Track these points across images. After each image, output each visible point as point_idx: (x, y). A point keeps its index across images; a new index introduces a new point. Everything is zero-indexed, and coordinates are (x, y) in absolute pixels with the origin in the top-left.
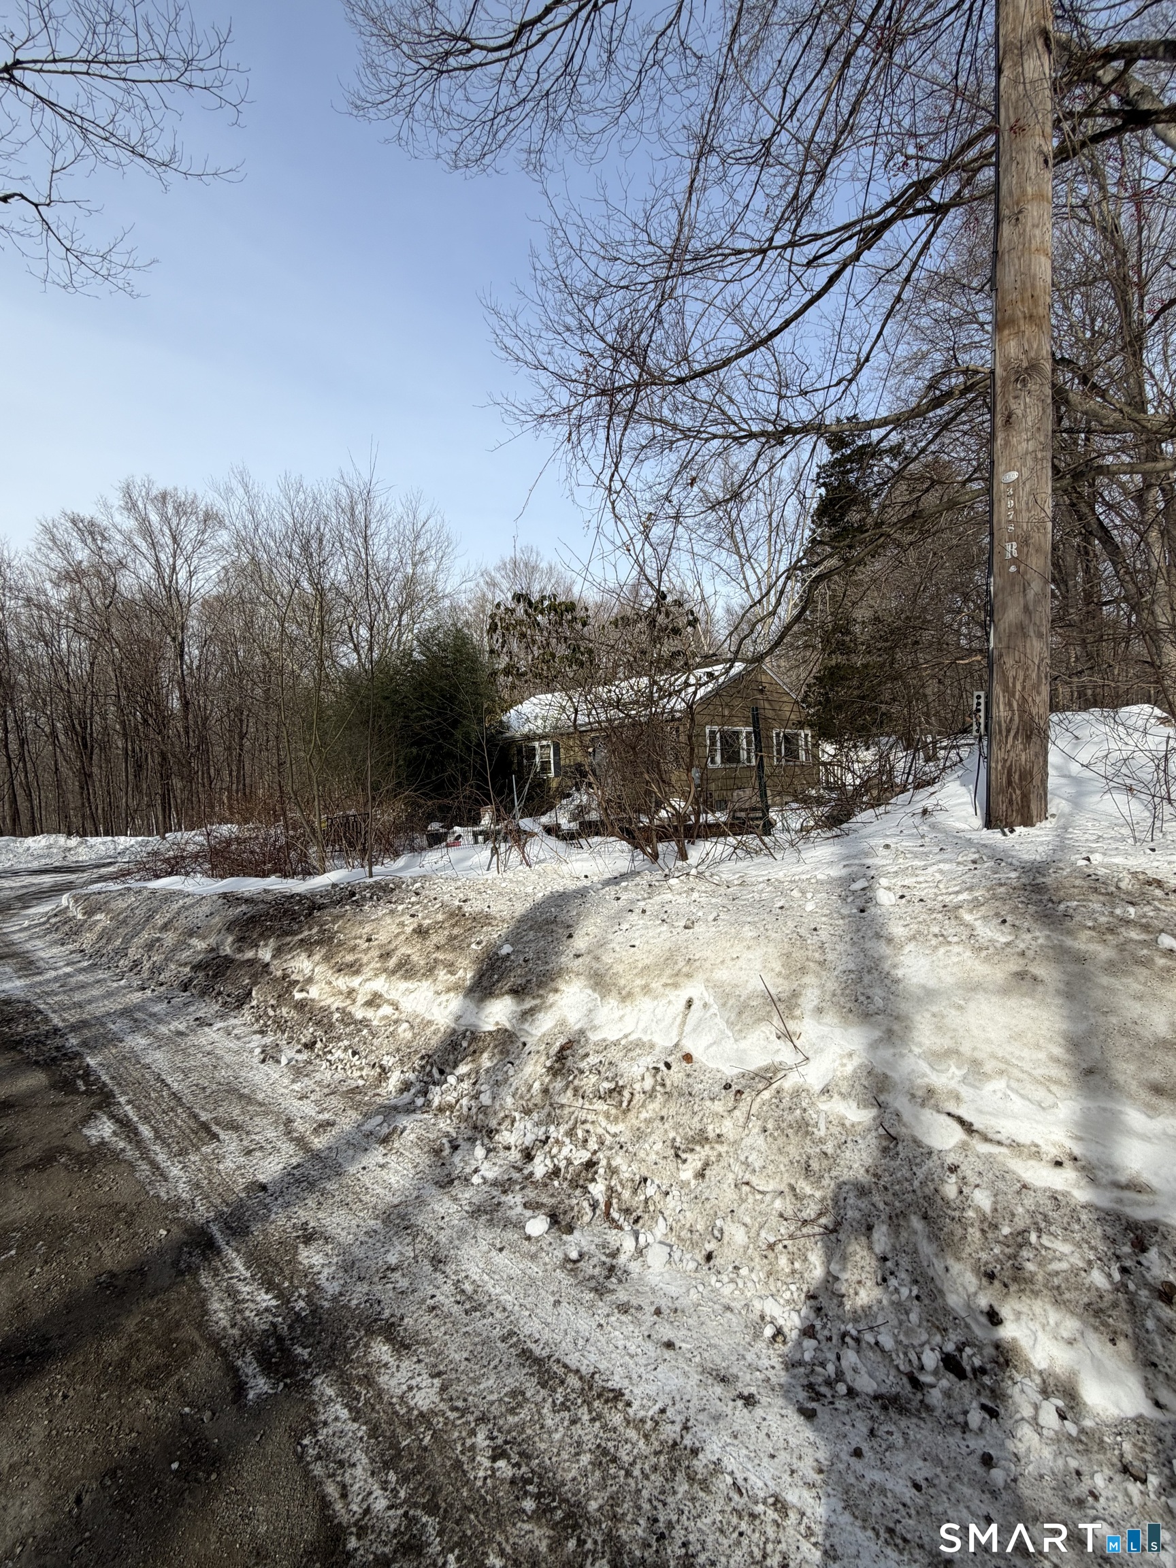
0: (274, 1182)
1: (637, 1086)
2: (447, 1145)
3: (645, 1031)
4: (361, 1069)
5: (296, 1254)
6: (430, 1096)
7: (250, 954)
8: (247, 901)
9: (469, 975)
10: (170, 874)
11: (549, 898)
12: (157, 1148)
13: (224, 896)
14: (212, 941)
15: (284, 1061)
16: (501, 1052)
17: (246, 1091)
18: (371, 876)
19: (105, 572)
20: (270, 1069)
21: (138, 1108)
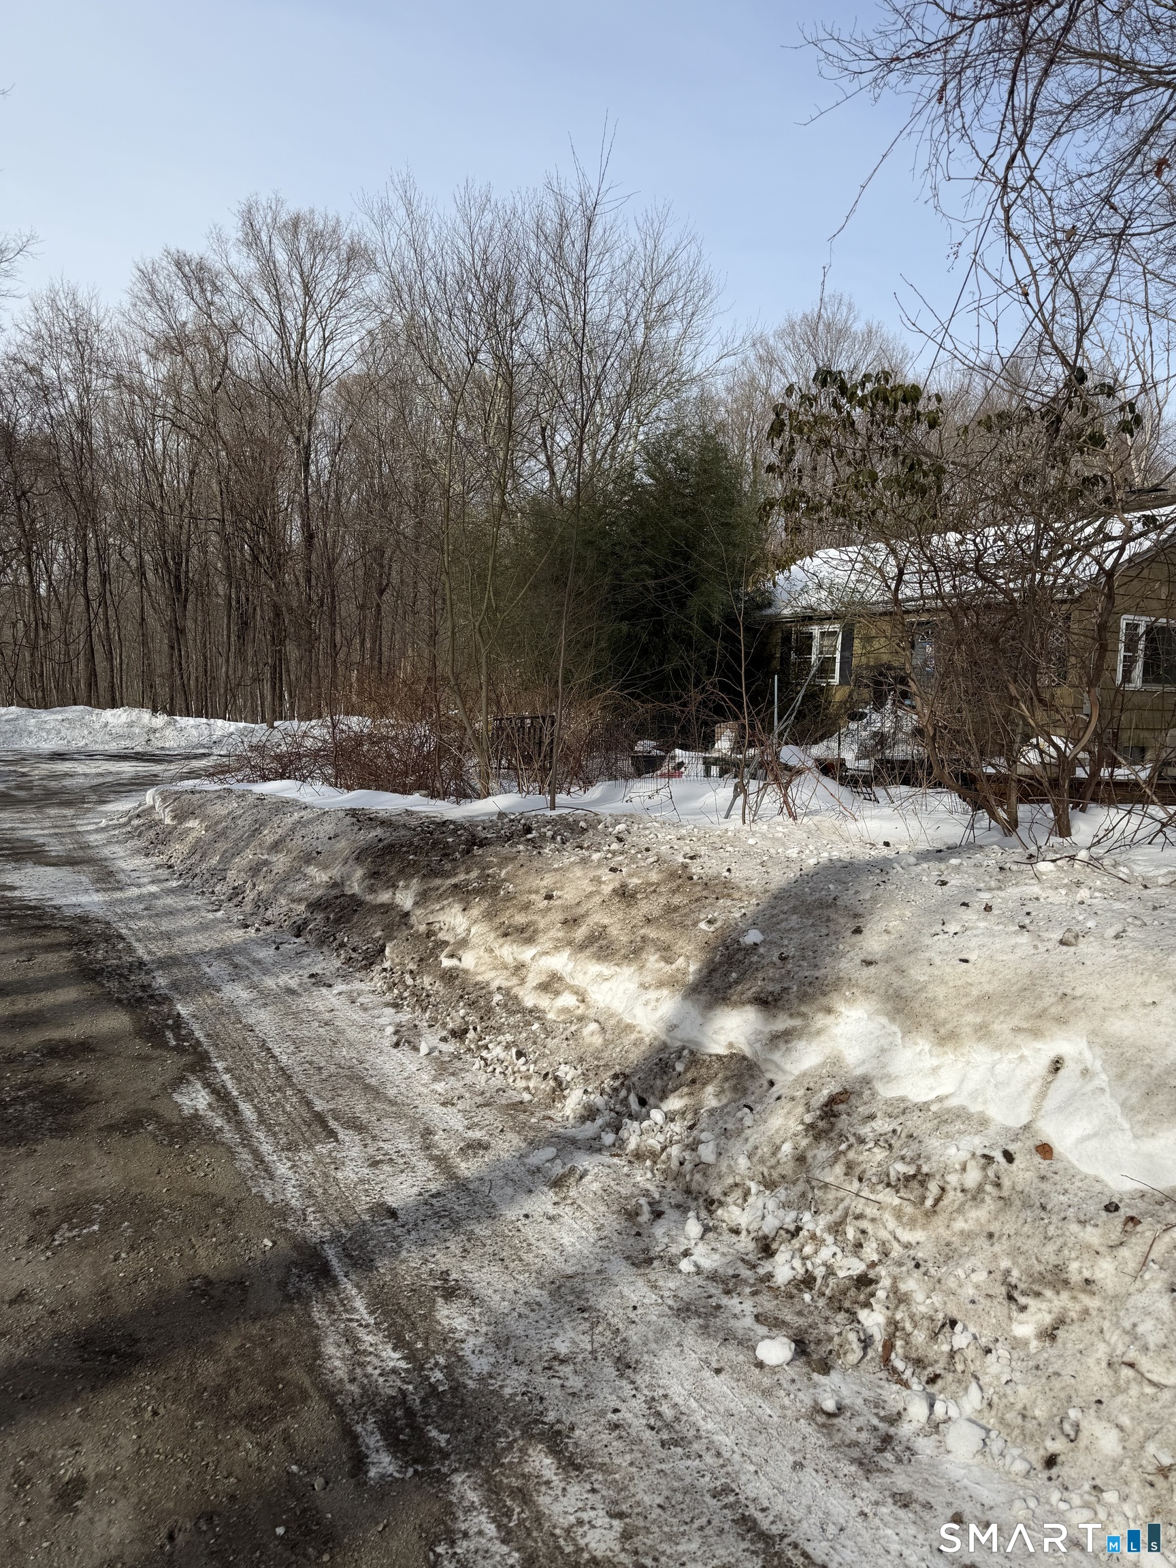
0: (406, 1209)
1: (953, 1179)
2: (646, 1208)
3: (974, 1095)
4: (528, 1078)
5: (432, 1309)
6: (624, 1134)
7: (384, 897)
8: (383, 823)
9: (693, 968)
10: (282, 776)
11: (826, 868)
12: (261, 1135)
13: (353, 813)
14: (336, 872)
15: (424, 1049)
16: (735, 1089)
17: (373, 1081)
18: (553, 807)
19: (215, 340)
20: (403, 1056)
21: (238, 1080)
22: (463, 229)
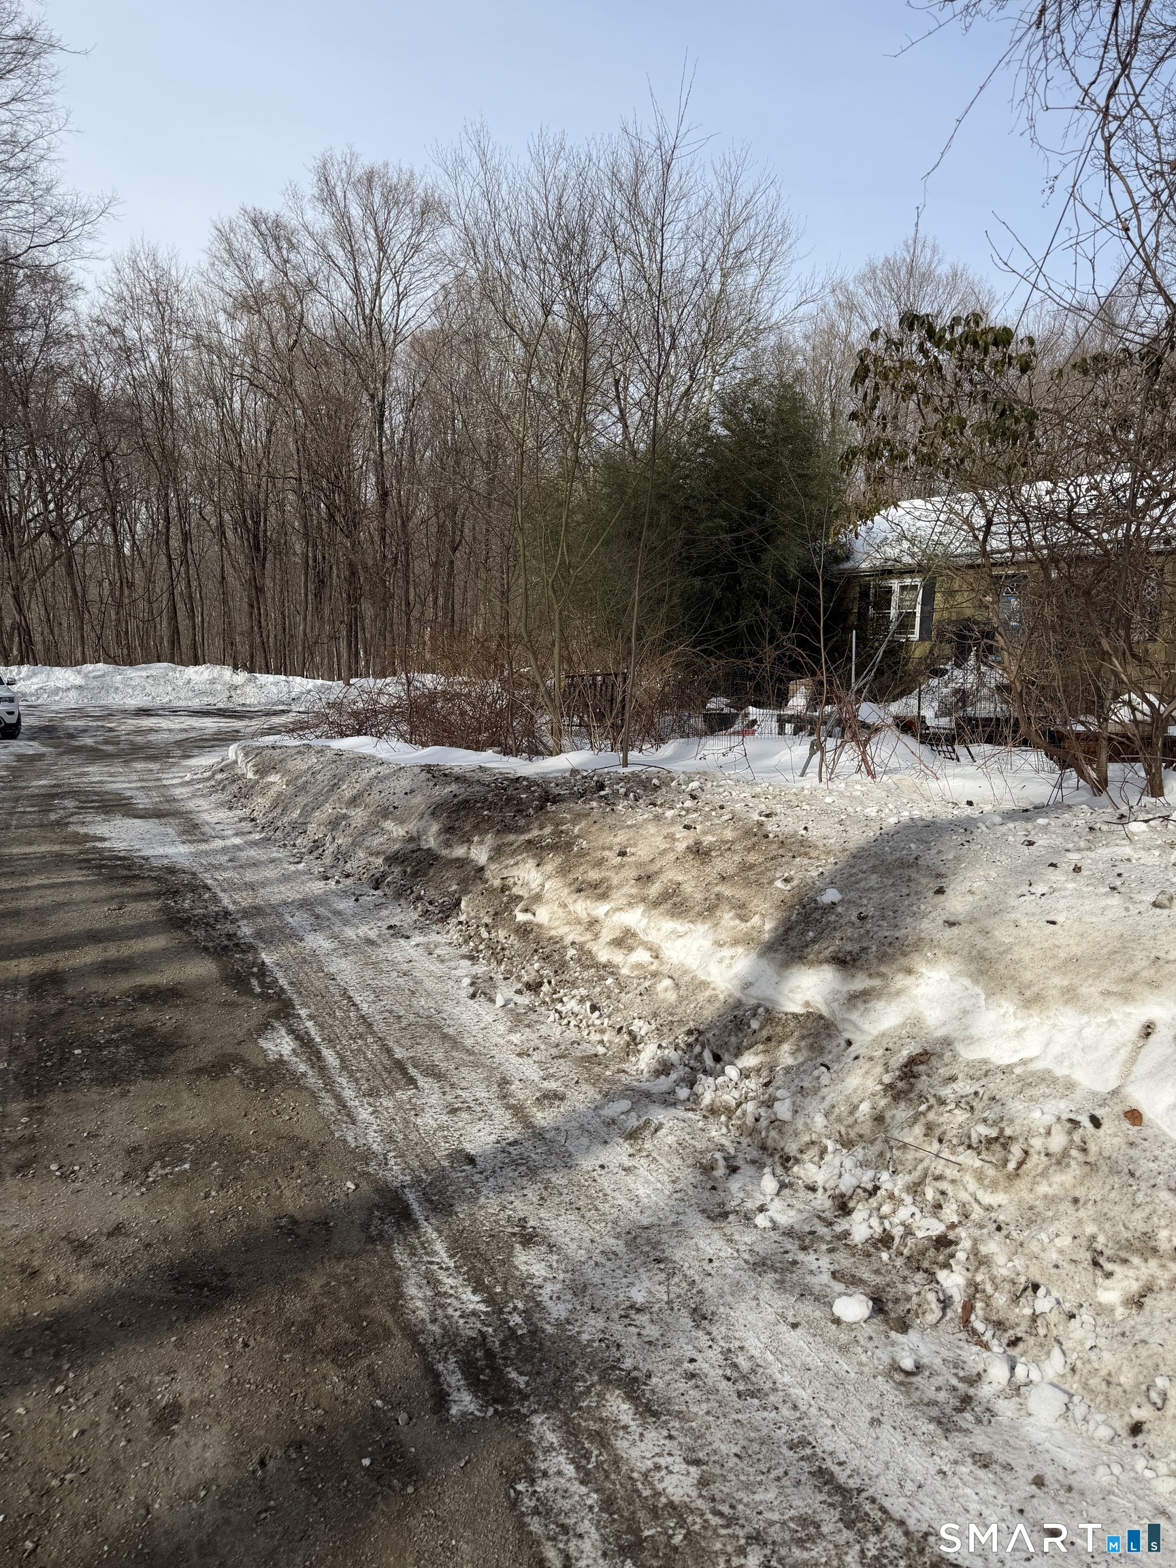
0: (484, 1156)
2: (721, 1163)
4: (603, 1032)
5: (511, 1254)
6: (698, 1089)
7: (459, 852)
8: (457, 779)
9: (768, 926)
10: (358, 733)
11: (907, 827)
12: (344, 1081)
13: (428, 769)
14: (412, 826)
15: (500, 1001)
16: (811, 1047)
17: (451, 1031)
18: (625, 764)
19: (291, 298)
20: (479, 1007)
21: (321, 1026)
22: (537, 179)
